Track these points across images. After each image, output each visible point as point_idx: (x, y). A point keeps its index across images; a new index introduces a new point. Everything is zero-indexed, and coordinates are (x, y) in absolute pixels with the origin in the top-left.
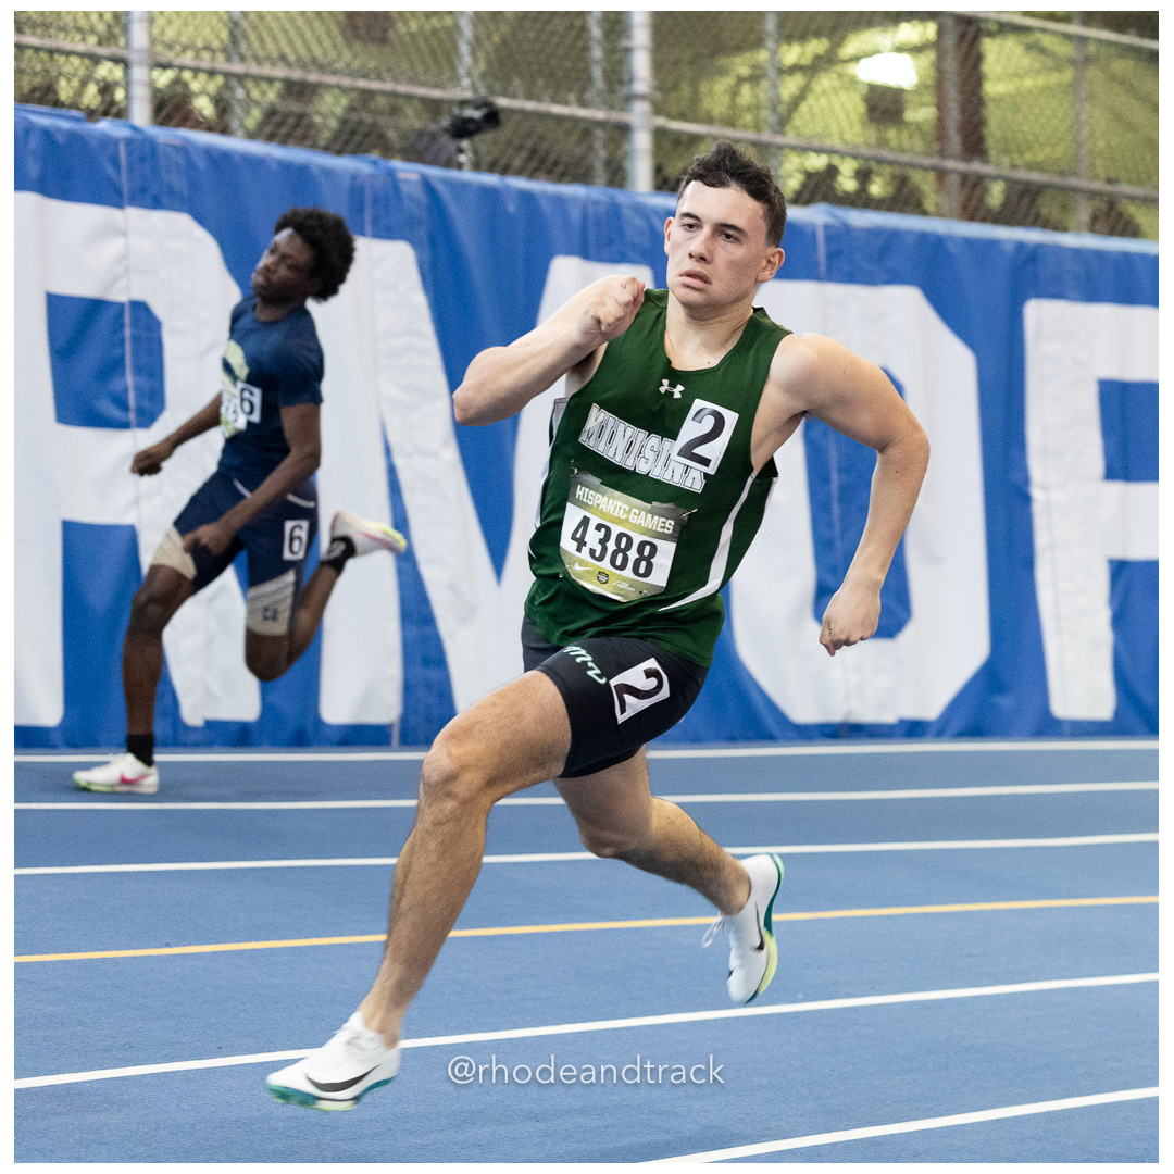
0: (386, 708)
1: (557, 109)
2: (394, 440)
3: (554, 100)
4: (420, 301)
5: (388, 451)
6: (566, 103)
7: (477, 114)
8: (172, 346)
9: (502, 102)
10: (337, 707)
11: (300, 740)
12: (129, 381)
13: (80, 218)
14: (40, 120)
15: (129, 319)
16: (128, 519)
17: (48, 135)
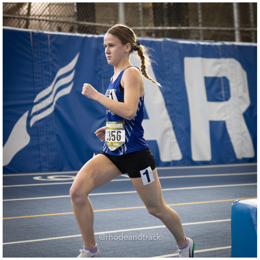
8: (232, 85)
12: (223, 92)
13: (210, 61)
14: (202, 43)
15: (222, 80)
16: (224, 119)
17: (203, 46)
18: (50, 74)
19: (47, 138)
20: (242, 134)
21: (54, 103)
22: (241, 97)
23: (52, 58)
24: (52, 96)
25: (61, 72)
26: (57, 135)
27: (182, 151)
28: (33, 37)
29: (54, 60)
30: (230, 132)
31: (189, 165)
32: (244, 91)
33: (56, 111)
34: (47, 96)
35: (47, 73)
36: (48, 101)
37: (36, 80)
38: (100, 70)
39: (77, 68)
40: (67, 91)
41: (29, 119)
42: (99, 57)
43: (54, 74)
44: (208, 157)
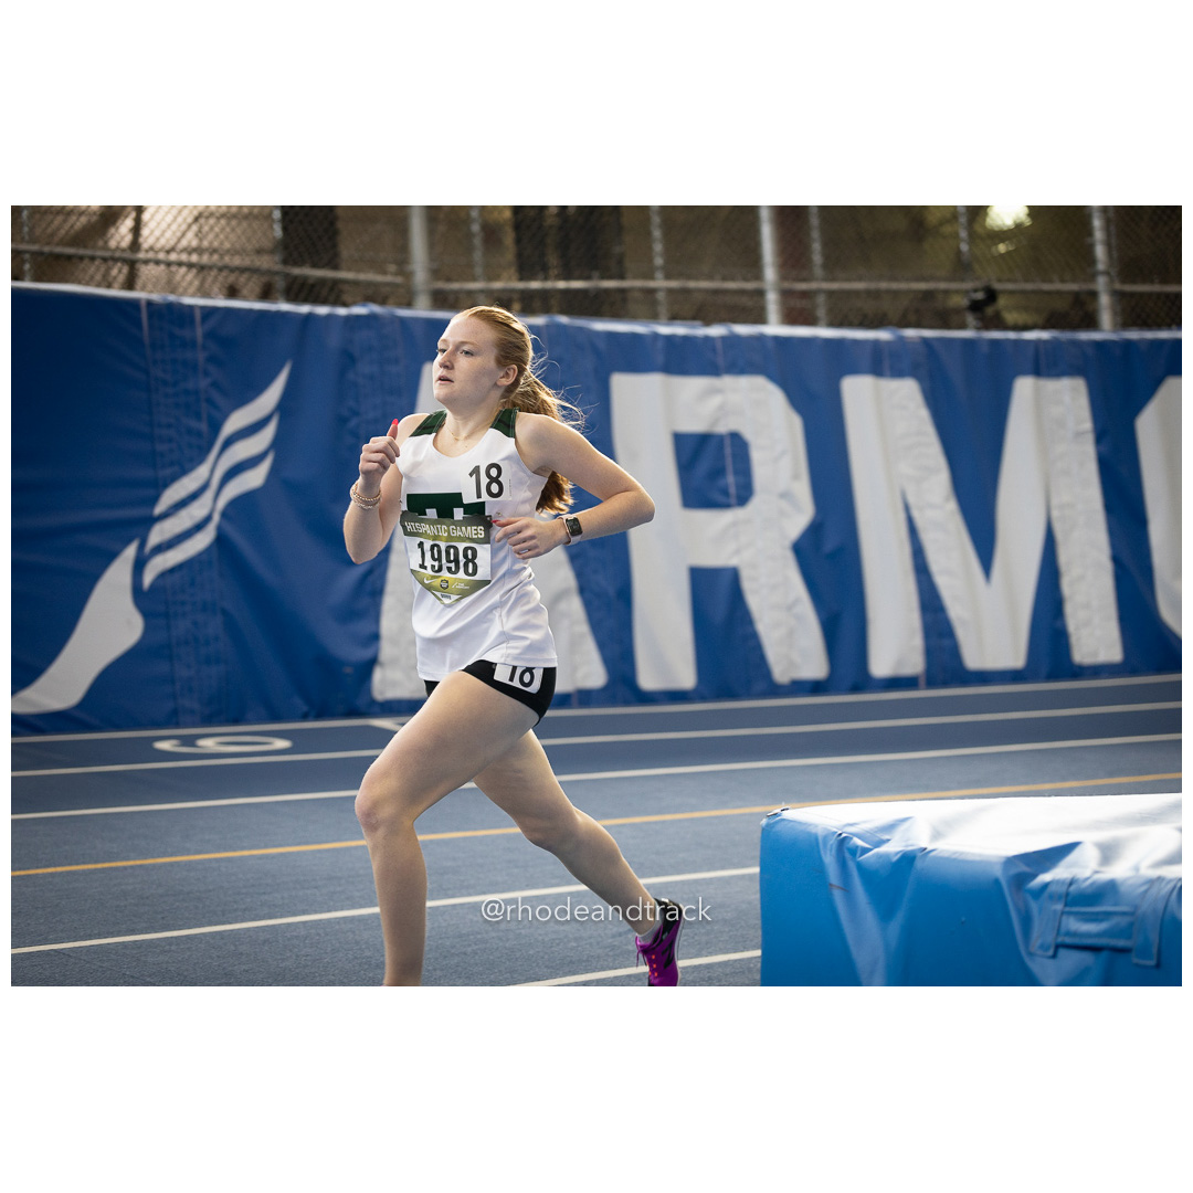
0: (915, 664)
1: (1046, 287)
2: (912, 500)
3: (1044, 281)
4: (924, 414)
5: (907, 508)
6: (1051, 281)
7: (980, 296)
8: (757, 456)
9: (997, 286)
10: (881, 666)
11: (856, 688)
12: (731, 479)
13: (692, 385)
14: (664, 330)
15: (727, 443)
16: (733, 562)
17: (670, 339)
18: (204, 427)
19: (195, 623)
20: (790, 608)
21: (216, 518)
22: (785, 495)
23: (208, 381)
24: (208, 496)
25: (237, 420)
26: (224, 612)
27: (608, 662)
28: (151, 316)
29: (214, 384)
30: (754, 601)
31: (627, 703)
32: (796, 477)
33: (221, 540)
34: (194, 496)
35: (194, 424)
36: (197, 511)
37: (160, 447)
38: (356, 413)
39: (284, 407)
40: (255, 478)
41: (139, 565)
42: (351, 376)
43: (216, 427)
44: (686, 678)
